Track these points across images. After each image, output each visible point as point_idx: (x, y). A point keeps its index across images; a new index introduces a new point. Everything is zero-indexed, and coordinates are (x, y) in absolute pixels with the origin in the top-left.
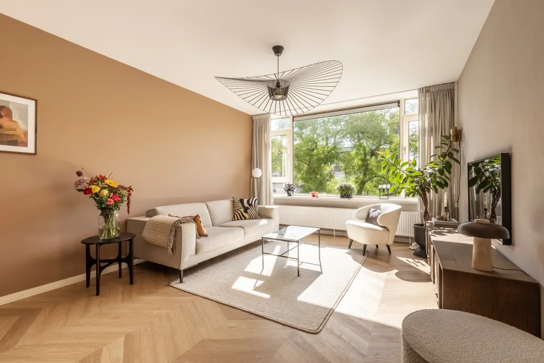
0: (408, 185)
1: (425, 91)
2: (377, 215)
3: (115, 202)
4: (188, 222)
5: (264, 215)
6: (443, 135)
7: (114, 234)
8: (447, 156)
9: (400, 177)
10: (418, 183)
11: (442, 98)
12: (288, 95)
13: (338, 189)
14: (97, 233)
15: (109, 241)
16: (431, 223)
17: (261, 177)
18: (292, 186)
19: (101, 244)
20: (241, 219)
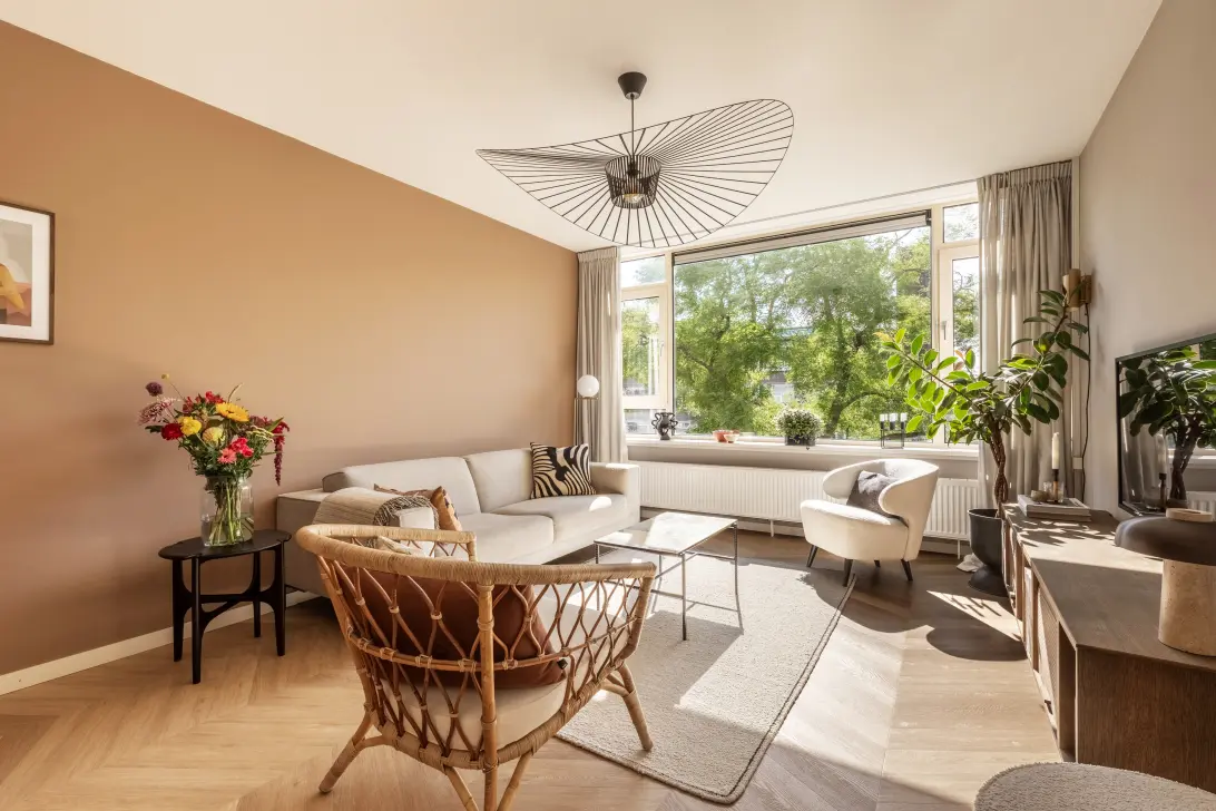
0: (954, 414)
1: (996, 183)
2: (876, 487)
3: (239, 457)
4: (416, 504)
5: (604, 485)
6: (1043, 288)
7: (238, 533)
8: (1055, 344)
9: (936, 395)
10: (980, 408)
11: (1038, 200)
12: (657, 195)
13: (780, 423)
14: (197, 533)
15: (227, 551)
16: (1017, 510)
17: (598, 395)
18: (671, 416)
19: (203, 559)
20: (550, 495)
